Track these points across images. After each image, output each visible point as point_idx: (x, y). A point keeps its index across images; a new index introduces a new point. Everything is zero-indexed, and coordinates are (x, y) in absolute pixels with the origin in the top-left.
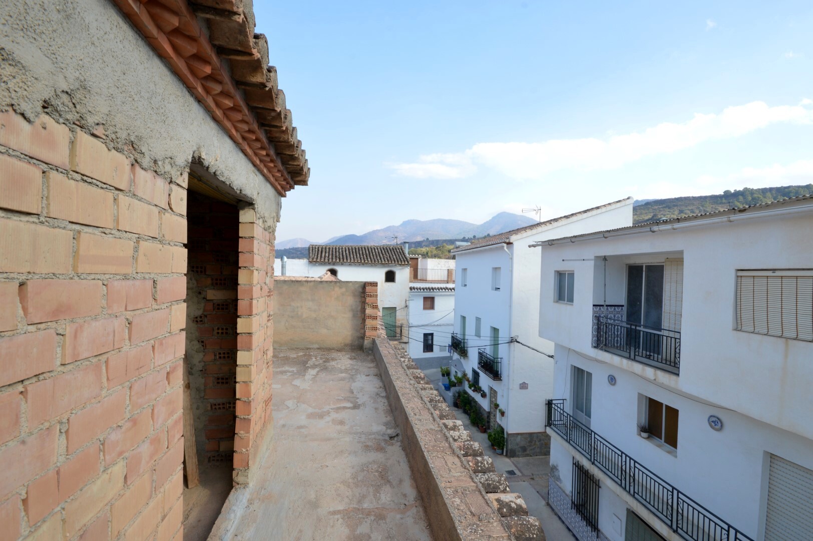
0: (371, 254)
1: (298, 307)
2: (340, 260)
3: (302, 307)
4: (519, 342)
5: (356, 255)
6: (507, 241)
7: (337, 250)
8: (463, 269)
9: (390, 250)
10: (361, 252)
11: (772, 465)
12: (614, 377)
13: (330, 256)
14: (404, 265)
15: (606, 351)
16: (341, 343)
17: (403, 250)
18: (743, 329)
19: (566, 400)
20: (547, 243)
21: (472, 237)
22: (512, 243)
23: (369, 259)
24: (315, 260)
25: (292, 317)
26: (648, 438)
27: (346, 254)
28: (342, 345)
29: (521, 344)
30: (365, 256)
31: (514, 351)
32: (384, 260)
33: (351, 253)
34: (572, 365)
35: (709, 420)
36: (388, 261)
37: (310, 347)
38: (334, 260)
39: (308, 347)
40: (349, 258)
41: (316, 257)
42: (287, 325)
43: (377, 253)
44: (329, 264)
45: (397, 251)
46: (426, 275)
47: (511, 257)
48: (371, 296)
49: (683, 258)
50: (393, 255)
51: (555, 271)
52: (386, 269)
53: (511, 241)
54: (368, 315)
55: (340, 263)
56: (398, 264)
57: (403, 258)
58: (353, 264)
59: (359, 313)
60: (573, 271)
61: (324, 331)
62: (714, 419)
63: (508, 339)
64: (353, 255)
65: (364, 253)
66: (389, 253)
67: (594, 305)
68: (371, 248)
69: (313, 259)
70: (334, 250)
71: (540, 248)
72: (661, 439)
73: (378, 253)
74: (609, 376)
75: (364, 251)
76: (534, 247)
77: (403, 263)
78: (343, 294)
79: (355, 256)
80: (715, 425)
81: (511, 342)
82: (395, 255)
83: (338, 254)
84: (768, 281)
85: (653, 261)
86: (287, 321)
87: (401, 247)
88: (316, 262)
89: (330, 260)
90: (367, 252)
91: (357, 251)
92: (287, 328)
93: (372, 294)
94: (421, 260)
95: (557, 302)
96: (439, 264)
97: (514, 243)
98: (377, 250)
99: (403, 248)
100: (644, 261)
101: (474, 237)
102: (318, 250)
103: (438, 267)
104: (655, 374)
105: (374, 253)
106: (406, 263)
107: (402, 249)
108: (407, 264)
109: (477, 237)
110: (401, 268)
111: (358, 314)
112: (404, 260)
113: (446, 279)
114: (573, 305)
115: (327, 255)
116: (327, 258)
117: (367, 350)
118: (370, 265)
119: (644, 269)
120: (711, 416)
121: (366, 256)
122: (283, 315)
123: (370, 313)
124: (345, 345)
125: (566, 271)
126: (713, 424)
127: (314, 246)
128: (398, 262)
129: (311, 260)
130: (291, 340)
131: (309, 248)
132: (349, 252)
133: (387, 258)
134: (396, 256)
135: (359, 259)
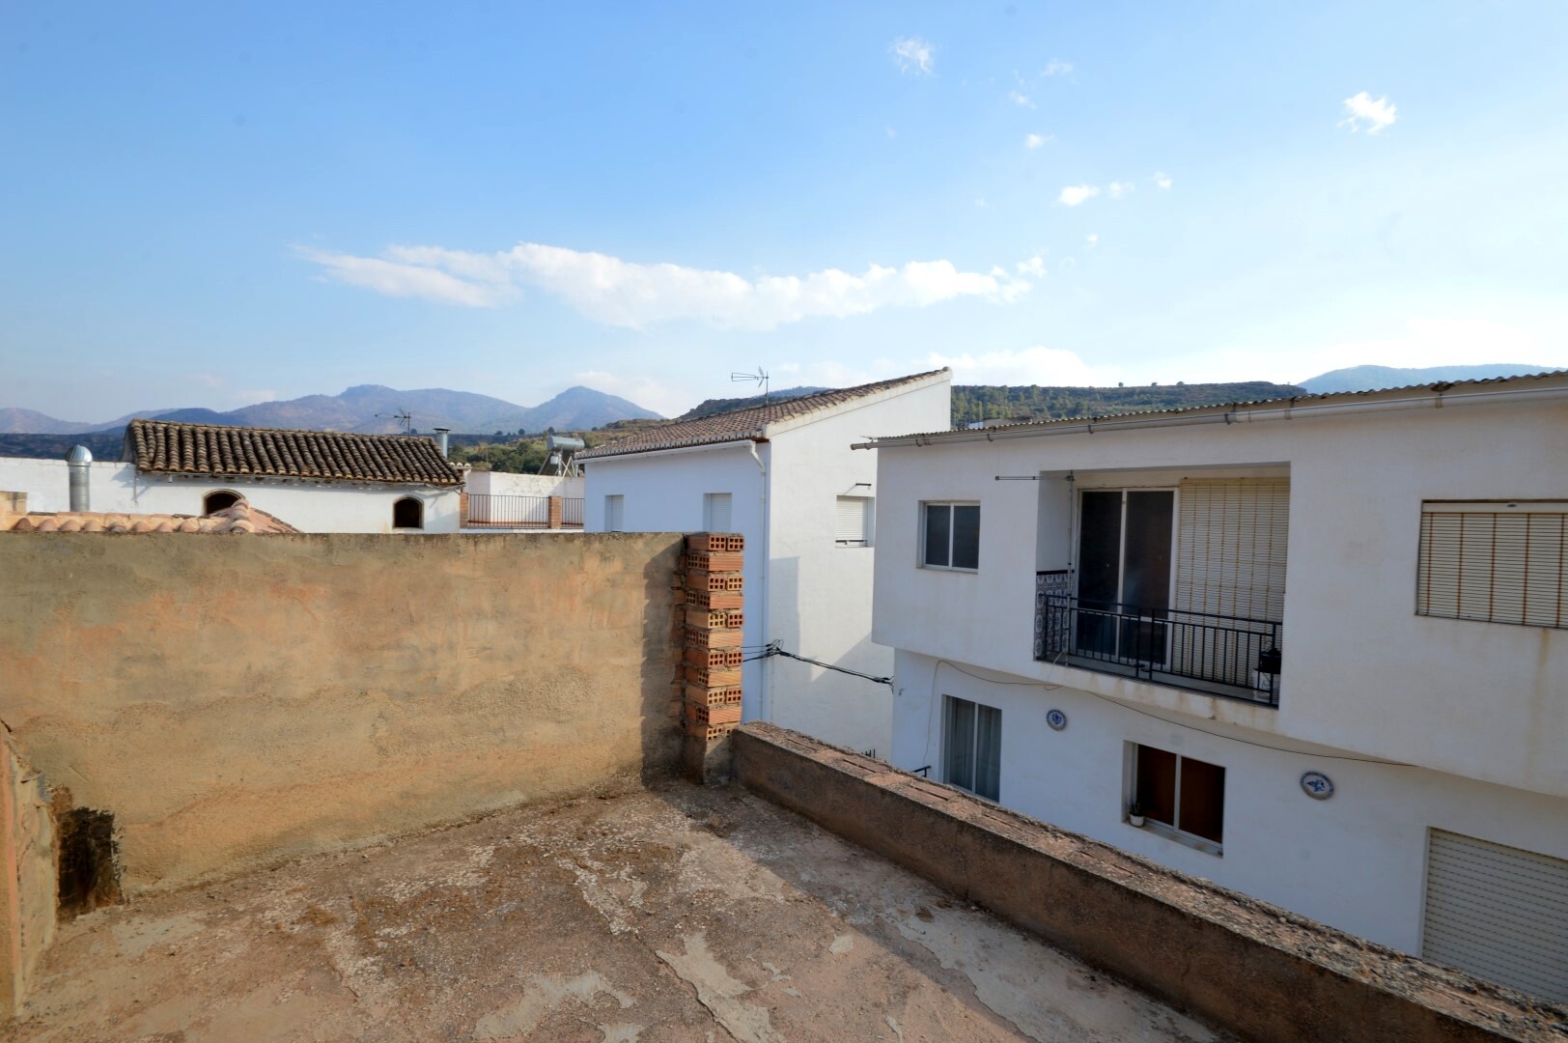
0: (349, 456)
1: (434, 651)
2: (251, 469)
3: (451, 647)
4: (787, 655)
5: (303, 456)
6: (758, 435)
7: (236, 439)
8: (607, 496)
9: (401, 447)
10: (316, 449)
11: (1434, 848)
12: (1062, 714)
13: (216, 457)
14: (445, 485)
15: (1071, 665)
16: (609, 766)
17: (437, 447)
18: (1433, 610)
19: (929, 767)
20: (913, 441)
21: (517, 433)
22: (767, 441)
23: (347, 469)
24: (161, 465)
25: (409, 696)
26: (1143, 826)
27: (268, 451)
28: (613, 771)
29: (794, 657)
30: (330, 459)
31: (773, 673)
32: (392, 473)
33: (285, 449)
34: (943, 695)
35: (1302, 782)
36: (403, 475)
37: (492, 806)
38: (232, 468)
39: (481, 808)
40: (280, 463)
41: (162, 456)
42: (382, 732)
43: (366, 453)
44: (214, 478)
45: (421, 452)
46: (488, 510)
47: (763, 471)
48: (724, 585)
49: (1289, 478)
50: (412, 461)
51: (920, 502)
52: (397, 496)
53: (767, 437)
54: (713, 652)
55: (253, 477)
56: (431, 482)
57: (441, 469)
58: (295, 479)
59: (665, 647)
60: (978, 502)
61: (545, 732)
62: (1313, 779)
63: (759, 649)
64: (292, 455)
65: (327, 451)
66: (399, 455)
67: (1039, 573)
68: (345, 440)
69: (153, 462)
70: (225, 439)
71: (874, 451)
72: (1172, 824)
73: (369, 451)
74: (1050, 712)
75: (325, 447)
76: (868, 449)
77: (445, 481)
78: (613, 583)
79: (300, 459)
80: (1317, 789)
81: (768, 655)
82: (418, 459)
83: (239, 451)
84: (1465, 522)
85: (1148, 483)
86: (381, 716)
87: (430, 441)
88: (166, 470)
89: (219, 468)
90: (336, 449)
91: (304, 445)
92: (382, 750)
93: (725, 577)
94: (468, 475)
95: (922, 567)
96: (517, 485)
97: (773, 441)
98: (362, 446)
99: (434, 443)
100: (1125, 485)
101: (522, 432)
102: (167, 437)
103: (514, 491)
104: (1214, 707)
105: (357, 454)
106: (453, 481)
107: (432, 447)
108: (453, 484)
109: (526, 433)
110: (436, 492)
111: (662, 650)
112: (444, 473)
113: (545, 519)
114: (976, 573)
115: (202, 451)
116: (204, 461)
117: (713, 774)
118: (350, 482)
119: (1124, 498)
120: (1309, 774)
121: (335, 460)
122: (364, 693)
123: (720, 646)
124: (623, 769)
125: (950, 502)
126: (1311, 789)
127: (148, 425)
128: (431, 478)
129: (145, 465)
130: (405, 795)
131: (130, 429)
132: (278, 448)
133: (398, 467)
134: (420, 462)
135: (314, 467)
